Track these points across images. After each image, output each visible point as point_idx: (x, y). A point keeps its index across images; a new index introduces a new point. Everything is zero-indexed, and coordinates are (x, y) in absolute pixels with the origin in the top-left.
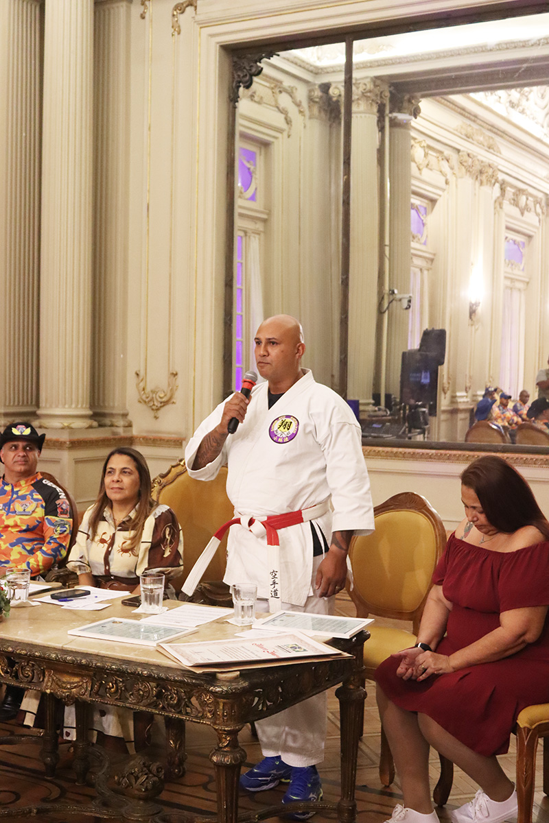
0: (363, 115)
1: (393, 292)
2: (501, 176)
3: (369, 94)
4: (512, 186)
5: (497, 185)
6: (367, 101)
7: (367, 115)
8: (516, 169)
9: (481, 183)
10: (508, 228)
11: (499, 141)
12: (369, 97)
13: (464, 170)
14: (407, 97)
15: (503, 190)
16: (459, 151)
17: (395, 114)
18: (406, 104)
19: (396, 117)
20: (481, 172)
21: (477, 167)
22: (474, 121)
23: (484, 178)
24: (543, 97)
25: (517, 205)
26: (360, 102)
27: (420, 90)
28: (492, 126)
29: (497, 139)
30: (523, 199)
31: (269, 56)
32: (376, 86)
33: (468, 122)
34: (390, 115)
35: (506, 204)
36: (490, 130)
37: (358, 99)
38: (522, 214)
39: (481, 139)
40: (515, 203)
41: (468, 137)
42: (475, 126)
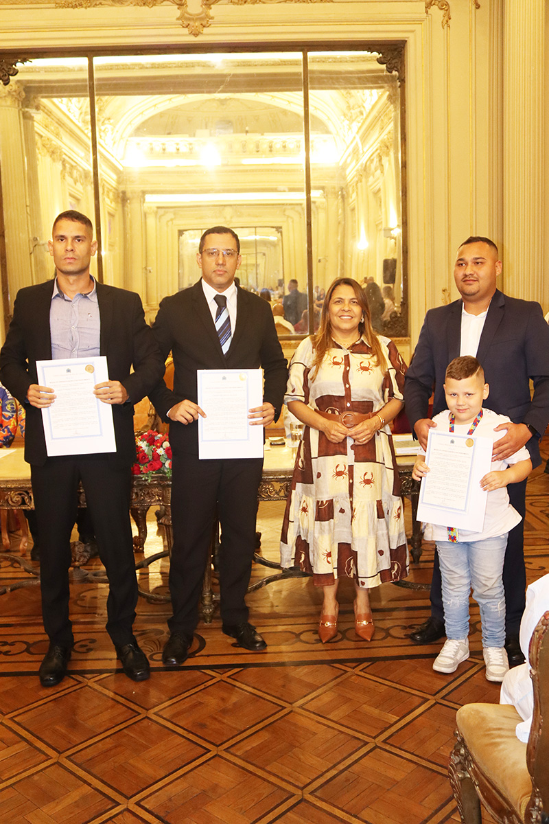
0: (10, 108)
1: (37, 239)
2: (64, 156)
3: (14, 93)
4: (69, 164)
5: (61, 162)
6: (12, 98)
7: (13, 109)
8: (70, 151)
9: (54, 160)
10: (71, 195)
11: (61, 131)
12: (13, 95)
13: (46, 151)
14: (32, 96)
15: (64, 166)
16: (41, 136)
17: (26, 109)
18: (32, 102)
19: (27, 112)
20: (53, 152)
21: (51, 150)
22: (49, 116)
23: (55, 156)
24: (79, 102)
25: (72, 177)
26: (7, 99)
27: (41, 92)
28: (58, 119)
29: (60, 129)
30: (75, 173)
31: (24, 61)
32: (18, 87)
33: (46, 116)
34: (23, 110)
35: (66, 175)
36: (57, 123)
37: (5, 96)
38: (75, 183)
39: (53, 128)
40: (71, 175)
41: (46, 127)
42: (50, 119)
